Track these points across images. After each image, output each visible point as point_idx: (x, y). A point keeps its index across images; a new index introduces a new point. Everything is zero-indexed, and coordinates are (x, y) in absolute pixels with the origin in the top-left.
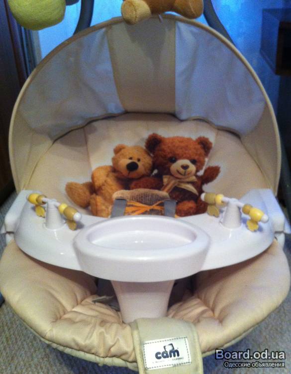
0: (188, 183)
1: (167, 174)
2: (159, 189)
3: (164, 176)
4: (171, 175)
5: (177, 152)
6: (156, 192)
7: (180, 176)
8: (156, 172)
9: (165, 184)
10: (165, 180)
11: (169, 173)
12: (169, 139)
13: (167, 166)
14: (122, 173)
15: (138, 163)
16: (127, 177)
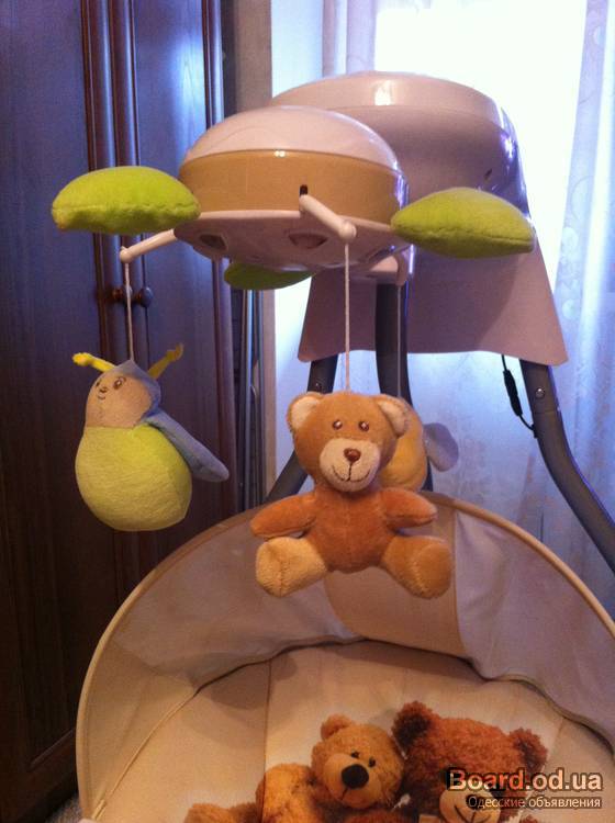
1: (430, 812)
3: (423, 816)
4: (441, 816)
5: (462, 759)
11: (435, 811)
13: (434, 789)
14: (327, 789)
15: (369, 770)
16: (338, 800)
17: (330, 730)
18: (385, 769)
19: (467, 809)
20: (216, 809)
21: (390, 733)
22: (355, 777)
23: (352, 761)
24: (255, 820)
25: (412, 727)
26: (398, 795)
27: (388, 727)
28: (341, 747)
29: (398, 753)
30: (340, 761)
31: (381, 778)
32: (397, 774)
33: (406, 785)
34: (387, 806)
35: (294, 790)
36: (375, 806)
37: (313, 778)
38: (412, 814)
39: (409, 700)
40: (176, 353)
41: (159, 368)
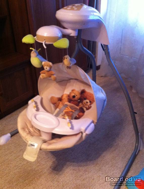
0: (85, 107)
6: (76, 106)
8: (79, 101)
10: (80, 104)
11: (82, 102)
12: (87, 92)
13: (83, 100)
15: (76, 96)
16: (71, 99)
17: (73, 90)
18: (78, 96)
19: (86, 103)
20: (55, 97)
21: (80, 92)
22: (74, 97)
24: (60, 99)
25: (83, 92)
26: (78, 100)
27: (80, 91)
28: (73, 93)
29: (80, 95)
30: (73, 94)
31: (77, 98)
32: (79, 97)
33: (80, 99)
34: (77, 101)
35: (66, 97)
36: (75, 101)
37: (69, 96)
38: (79, 102)
40: (40, 49)
41: (38, 51)
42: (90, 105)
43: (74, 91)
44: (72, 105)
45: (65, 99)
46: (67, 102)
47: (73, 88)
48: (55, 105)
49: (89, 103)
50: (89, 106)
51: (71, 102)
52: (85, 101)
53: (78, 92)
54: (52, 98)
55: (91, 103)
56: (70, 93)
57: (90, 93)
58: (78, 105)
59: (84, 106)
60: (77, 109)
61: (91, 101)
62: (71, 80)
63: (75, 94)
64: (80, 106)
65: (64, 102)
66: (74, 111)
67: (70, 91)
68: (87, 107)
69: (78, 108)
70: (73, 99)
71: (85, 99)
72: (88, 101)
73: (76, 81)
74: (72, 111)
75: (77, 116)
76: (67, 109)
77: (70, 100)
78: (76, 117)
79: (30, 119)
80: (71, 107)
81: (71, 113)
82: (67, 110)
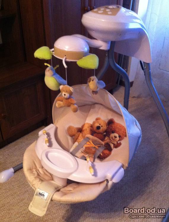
0: (113, 144)
1: (108, 137)
2: (102, 141)
3: (106, 137)
4: (109, 138)
5: (116, 130)
6: (101, 141)
7: (111, 139)
8: (105, 134)
9: (105, 140)
10: (106, 138)
11: (109, 136)
12: (117, 123)
13: (110, 133)
14: (93, 128)
15: (101, 127)
16: (94, 131)
17: (97, 119)
18: (104, 128)
19: (114, 138)
20: (73, 127)
21: (107, 122)
22: (98, 128)
23: (99, 125)
24: (80, 130)
25: (111, 122)
26: (104, 132)
27: (107, 121)
28: (98, 122)
29: (107, 126)
30: (97, 125)
31: (103, 129)
32: (106, 129)
33: (106, 131)
34: (102, 134)
35: (88, 127)
36: (100, 133)
37: (92, 126)
38: (105, 136)
39: (112, 118)
40: (58, 66)
41: (55, 68)
42: (119, 141)
43: (99, 120)
44: (96, 138)
45: (86, 129)
46: (88, 134)
47: (98, 116)
48: (74, 137)
49: (118, 138)
50: (117, 142)
51: (95, 135)
52: (113, 135)
53: (104, 121)
54: (70, 128)
55: (121, 138)
56: (94, 123)
57: (120, 124)
58: (103, 140)
59: (112, 142)
60: (102, 145)
61: (121, 135)
62: (96, 105)
63: (100, 124)
64: (106, 140)
65: (85, 134)
66: (97, 148)
67: (94, 120)
68: (116, 143)
69: (103, 143)
70: (97, 131)
71: (113, 132)
72: (117, 135)
73: (102, 107)
74: (95, 147)
75: (102, 154)
76: (88, 143)
77: (93, 133)
78: (100, 155)
79: (40, 158)
80: (94, 142)
81: (93, 150)
82: (89, 145)
